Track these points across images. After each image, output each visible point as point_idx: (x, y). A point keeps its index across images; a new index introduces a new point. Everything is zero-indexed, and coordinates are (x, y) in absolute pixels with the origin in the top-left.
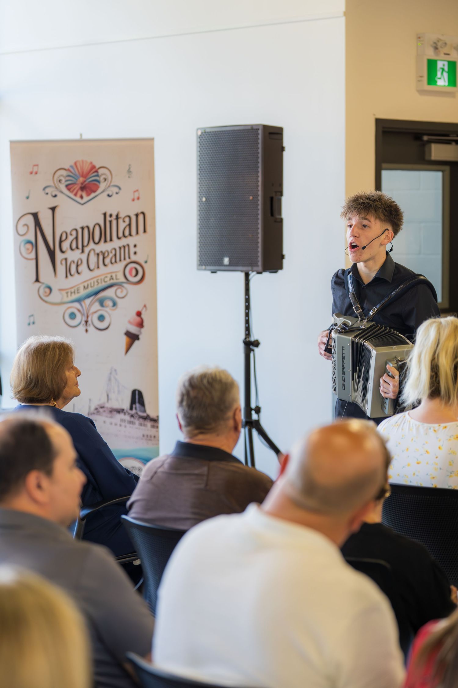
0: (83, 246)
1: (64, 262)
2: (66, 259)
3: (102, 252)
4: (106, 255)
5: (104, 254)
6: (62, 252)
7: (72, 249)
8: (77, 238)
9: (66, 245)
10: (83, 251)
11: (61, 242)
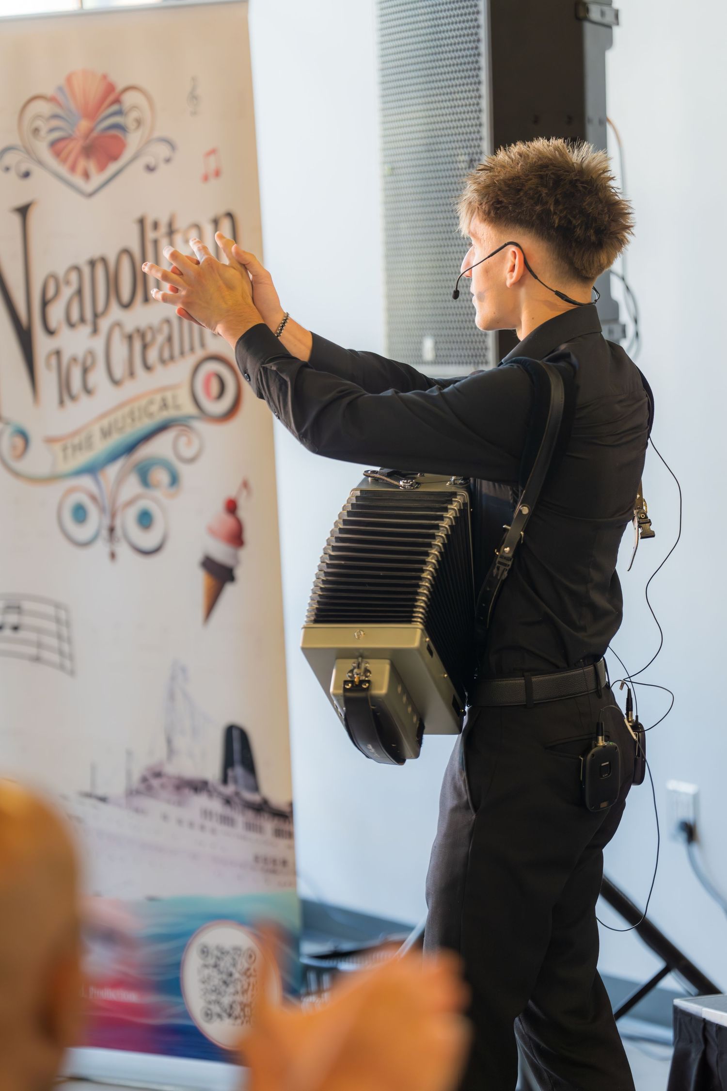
0: (96, 316)
1: (54, 361)
2: (58, 353)
3: (138, 331)
4: (149, 337)
5: (143, 336)
6: (50, 332)
7: (71, 325)
8: (79, 292)
9: (56, 313)
10: (95, 330)
11: (45, 303)
